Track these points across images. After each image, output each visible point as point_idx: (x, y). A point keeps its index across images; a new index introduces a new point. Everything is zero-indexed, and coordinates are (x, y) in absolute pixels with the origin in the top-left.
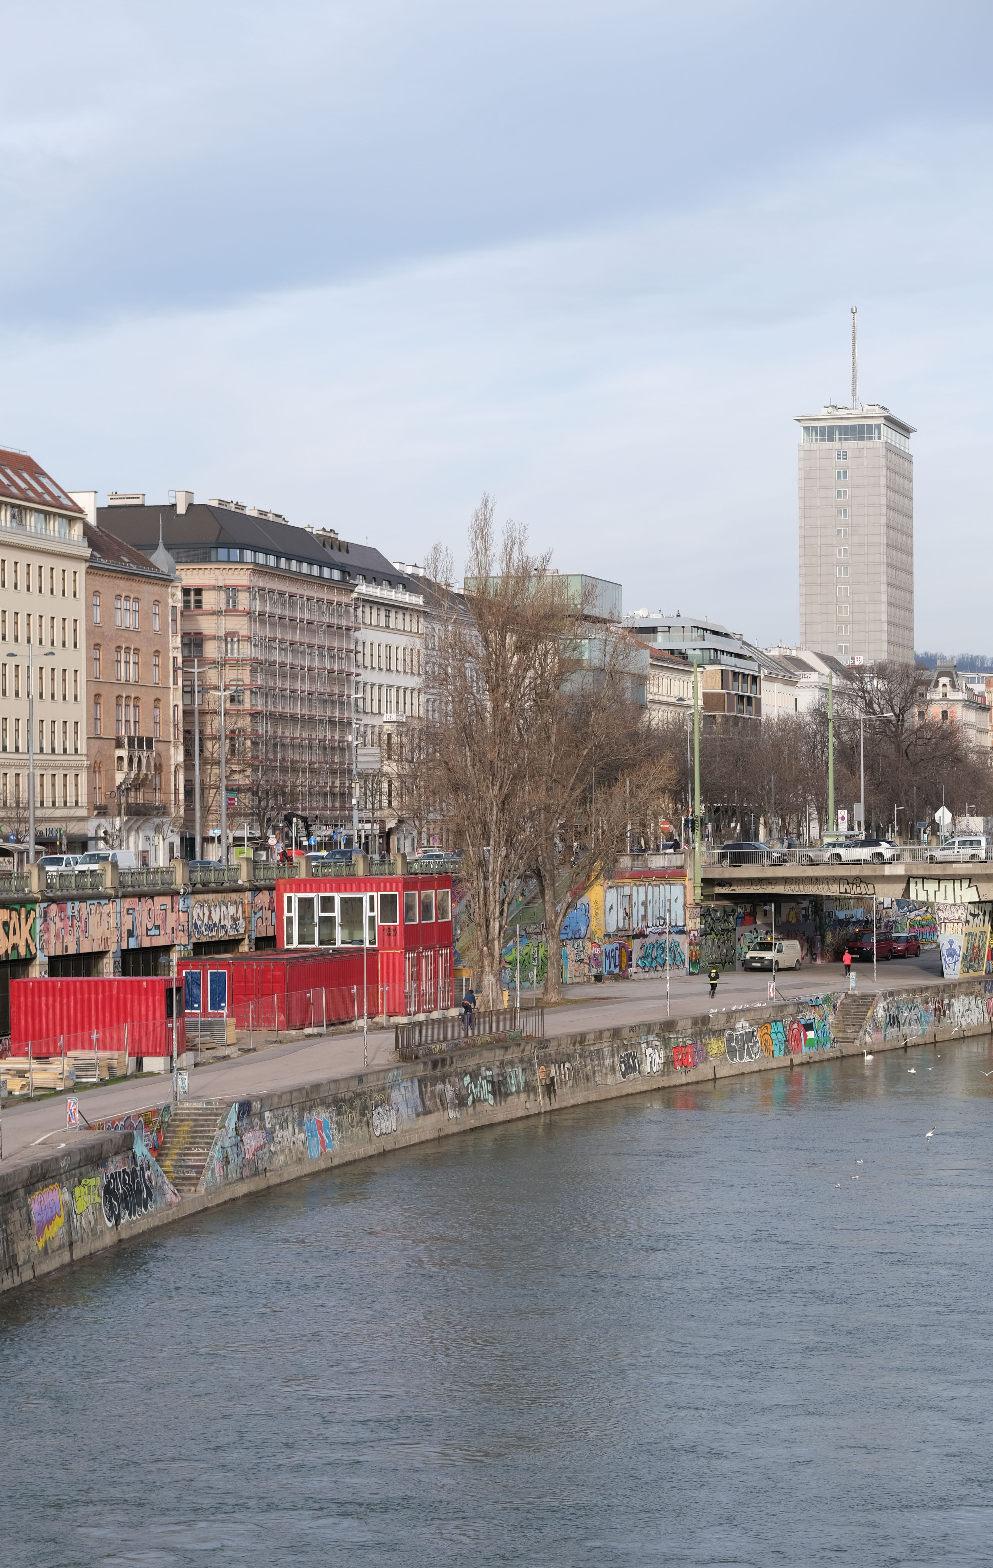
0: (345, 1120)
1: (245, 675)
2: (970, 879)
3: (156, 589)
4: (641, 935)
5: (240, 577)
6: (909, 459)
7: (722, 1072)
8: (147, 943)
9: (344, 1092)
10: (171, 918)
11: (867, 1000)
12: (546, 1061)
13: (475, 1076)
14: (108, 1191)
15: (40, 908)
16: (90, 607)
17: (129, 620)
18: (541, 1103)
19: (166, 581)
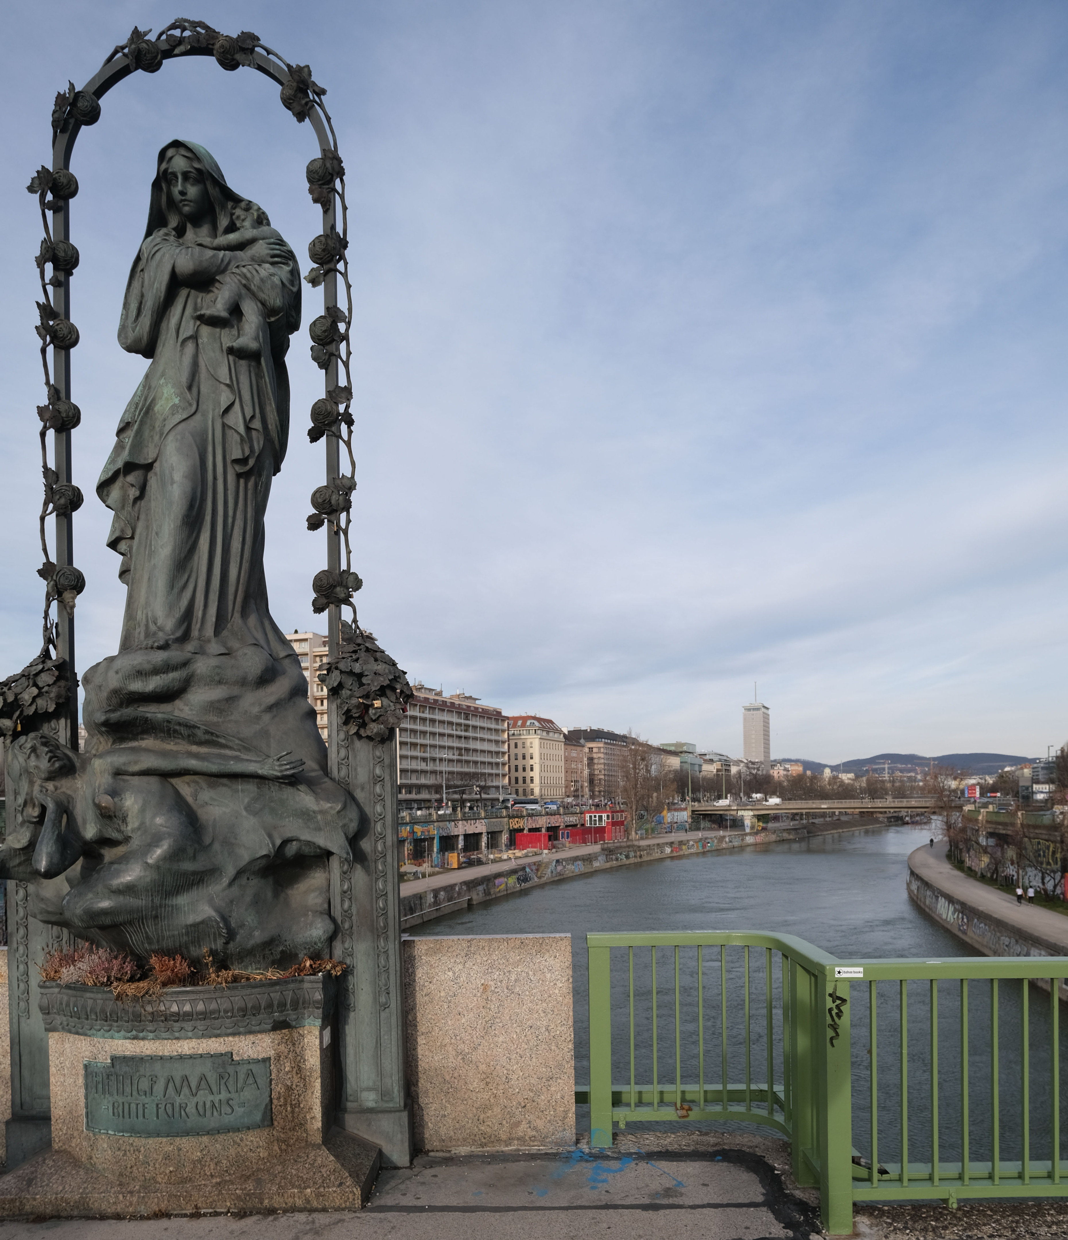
0: (585, 863)
1: (602, 766)
2: (752, 810)
3: (581, 748)
4: (676, 823)
5: (601, 745)
6: (768, 715)
7: (686, 853)
8: (553, 825)
9: (585, 858)
10: (560, 820)
11: (724, 837)
12: (640, 851)
13: (621, 854)
14: (518, 878)
15: (526, 818)
16: (565, 752)
17: (575, 755)
18: (639, 860)
19: (583, 746)
